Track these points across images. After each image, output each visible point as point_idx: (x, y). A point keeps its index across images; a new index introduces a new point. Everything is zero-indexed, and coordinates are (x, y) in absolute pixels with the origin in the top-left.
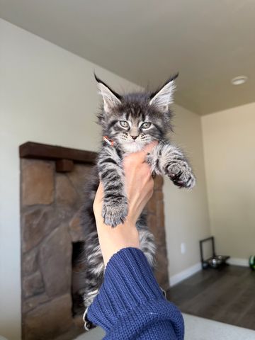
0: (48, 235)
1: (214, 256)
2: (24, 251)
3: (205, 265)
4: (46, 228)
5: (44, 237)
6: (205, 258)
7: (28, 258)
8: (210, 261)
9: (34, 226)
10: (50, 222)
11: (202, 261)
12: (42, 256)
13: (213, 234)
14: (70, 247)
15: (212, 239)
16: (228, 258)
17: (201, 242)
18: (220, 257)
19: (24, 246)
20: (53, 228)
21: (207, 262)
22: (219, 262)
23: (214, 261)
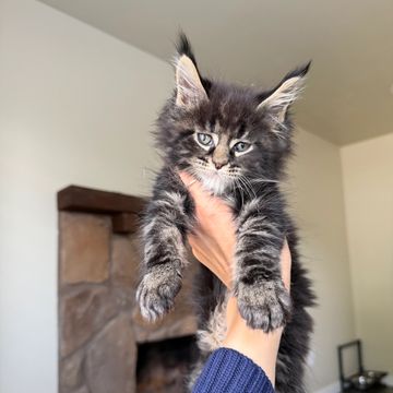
0: (100, 330)
1: (362, 372)
2: (63, 354)
3: (346, 385)
4: (98, 319)
5: (94, 334)
6: (348, 374)
7: (70, 366)
8: (354, 380)
9: (79, 317)
10: (103, 310)
11: (342, 379)
12: (90, 363)
13: (359, 336)
14: (133, 350)
15: (358, 343)
16: (384, 375)
17: (340, 349)
18: (371, 374)
19: (63, 347)
20: (107, 320)
21: (349, 381)
22: (369, 381)
23: (361, 380)
